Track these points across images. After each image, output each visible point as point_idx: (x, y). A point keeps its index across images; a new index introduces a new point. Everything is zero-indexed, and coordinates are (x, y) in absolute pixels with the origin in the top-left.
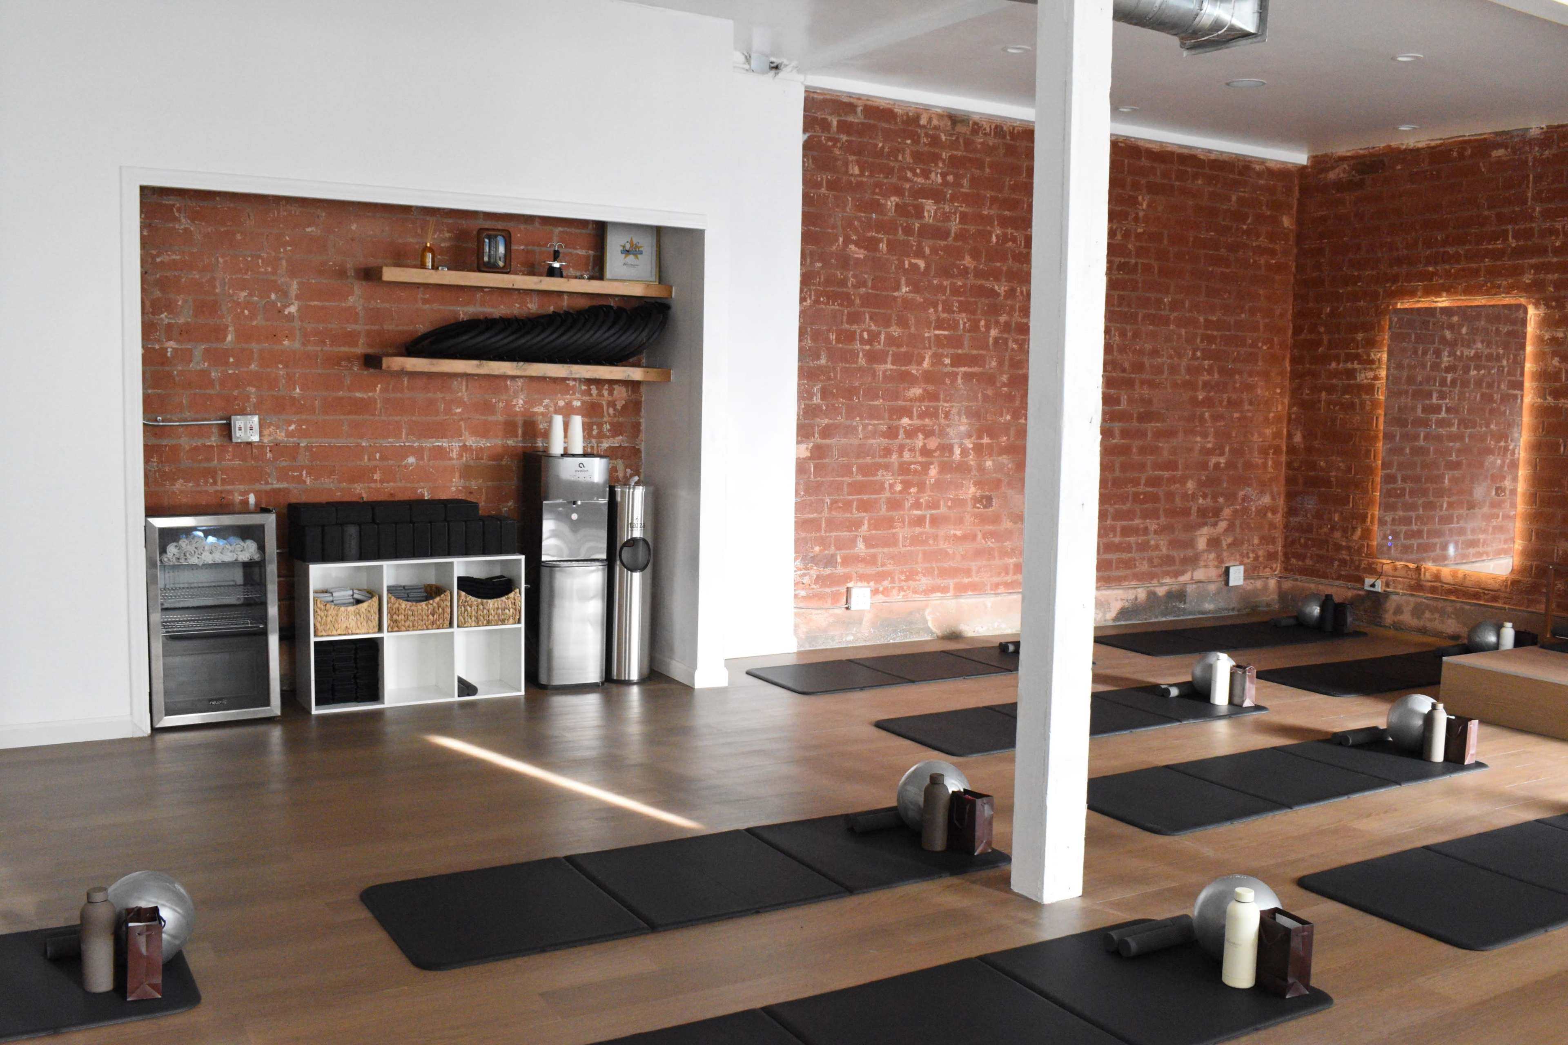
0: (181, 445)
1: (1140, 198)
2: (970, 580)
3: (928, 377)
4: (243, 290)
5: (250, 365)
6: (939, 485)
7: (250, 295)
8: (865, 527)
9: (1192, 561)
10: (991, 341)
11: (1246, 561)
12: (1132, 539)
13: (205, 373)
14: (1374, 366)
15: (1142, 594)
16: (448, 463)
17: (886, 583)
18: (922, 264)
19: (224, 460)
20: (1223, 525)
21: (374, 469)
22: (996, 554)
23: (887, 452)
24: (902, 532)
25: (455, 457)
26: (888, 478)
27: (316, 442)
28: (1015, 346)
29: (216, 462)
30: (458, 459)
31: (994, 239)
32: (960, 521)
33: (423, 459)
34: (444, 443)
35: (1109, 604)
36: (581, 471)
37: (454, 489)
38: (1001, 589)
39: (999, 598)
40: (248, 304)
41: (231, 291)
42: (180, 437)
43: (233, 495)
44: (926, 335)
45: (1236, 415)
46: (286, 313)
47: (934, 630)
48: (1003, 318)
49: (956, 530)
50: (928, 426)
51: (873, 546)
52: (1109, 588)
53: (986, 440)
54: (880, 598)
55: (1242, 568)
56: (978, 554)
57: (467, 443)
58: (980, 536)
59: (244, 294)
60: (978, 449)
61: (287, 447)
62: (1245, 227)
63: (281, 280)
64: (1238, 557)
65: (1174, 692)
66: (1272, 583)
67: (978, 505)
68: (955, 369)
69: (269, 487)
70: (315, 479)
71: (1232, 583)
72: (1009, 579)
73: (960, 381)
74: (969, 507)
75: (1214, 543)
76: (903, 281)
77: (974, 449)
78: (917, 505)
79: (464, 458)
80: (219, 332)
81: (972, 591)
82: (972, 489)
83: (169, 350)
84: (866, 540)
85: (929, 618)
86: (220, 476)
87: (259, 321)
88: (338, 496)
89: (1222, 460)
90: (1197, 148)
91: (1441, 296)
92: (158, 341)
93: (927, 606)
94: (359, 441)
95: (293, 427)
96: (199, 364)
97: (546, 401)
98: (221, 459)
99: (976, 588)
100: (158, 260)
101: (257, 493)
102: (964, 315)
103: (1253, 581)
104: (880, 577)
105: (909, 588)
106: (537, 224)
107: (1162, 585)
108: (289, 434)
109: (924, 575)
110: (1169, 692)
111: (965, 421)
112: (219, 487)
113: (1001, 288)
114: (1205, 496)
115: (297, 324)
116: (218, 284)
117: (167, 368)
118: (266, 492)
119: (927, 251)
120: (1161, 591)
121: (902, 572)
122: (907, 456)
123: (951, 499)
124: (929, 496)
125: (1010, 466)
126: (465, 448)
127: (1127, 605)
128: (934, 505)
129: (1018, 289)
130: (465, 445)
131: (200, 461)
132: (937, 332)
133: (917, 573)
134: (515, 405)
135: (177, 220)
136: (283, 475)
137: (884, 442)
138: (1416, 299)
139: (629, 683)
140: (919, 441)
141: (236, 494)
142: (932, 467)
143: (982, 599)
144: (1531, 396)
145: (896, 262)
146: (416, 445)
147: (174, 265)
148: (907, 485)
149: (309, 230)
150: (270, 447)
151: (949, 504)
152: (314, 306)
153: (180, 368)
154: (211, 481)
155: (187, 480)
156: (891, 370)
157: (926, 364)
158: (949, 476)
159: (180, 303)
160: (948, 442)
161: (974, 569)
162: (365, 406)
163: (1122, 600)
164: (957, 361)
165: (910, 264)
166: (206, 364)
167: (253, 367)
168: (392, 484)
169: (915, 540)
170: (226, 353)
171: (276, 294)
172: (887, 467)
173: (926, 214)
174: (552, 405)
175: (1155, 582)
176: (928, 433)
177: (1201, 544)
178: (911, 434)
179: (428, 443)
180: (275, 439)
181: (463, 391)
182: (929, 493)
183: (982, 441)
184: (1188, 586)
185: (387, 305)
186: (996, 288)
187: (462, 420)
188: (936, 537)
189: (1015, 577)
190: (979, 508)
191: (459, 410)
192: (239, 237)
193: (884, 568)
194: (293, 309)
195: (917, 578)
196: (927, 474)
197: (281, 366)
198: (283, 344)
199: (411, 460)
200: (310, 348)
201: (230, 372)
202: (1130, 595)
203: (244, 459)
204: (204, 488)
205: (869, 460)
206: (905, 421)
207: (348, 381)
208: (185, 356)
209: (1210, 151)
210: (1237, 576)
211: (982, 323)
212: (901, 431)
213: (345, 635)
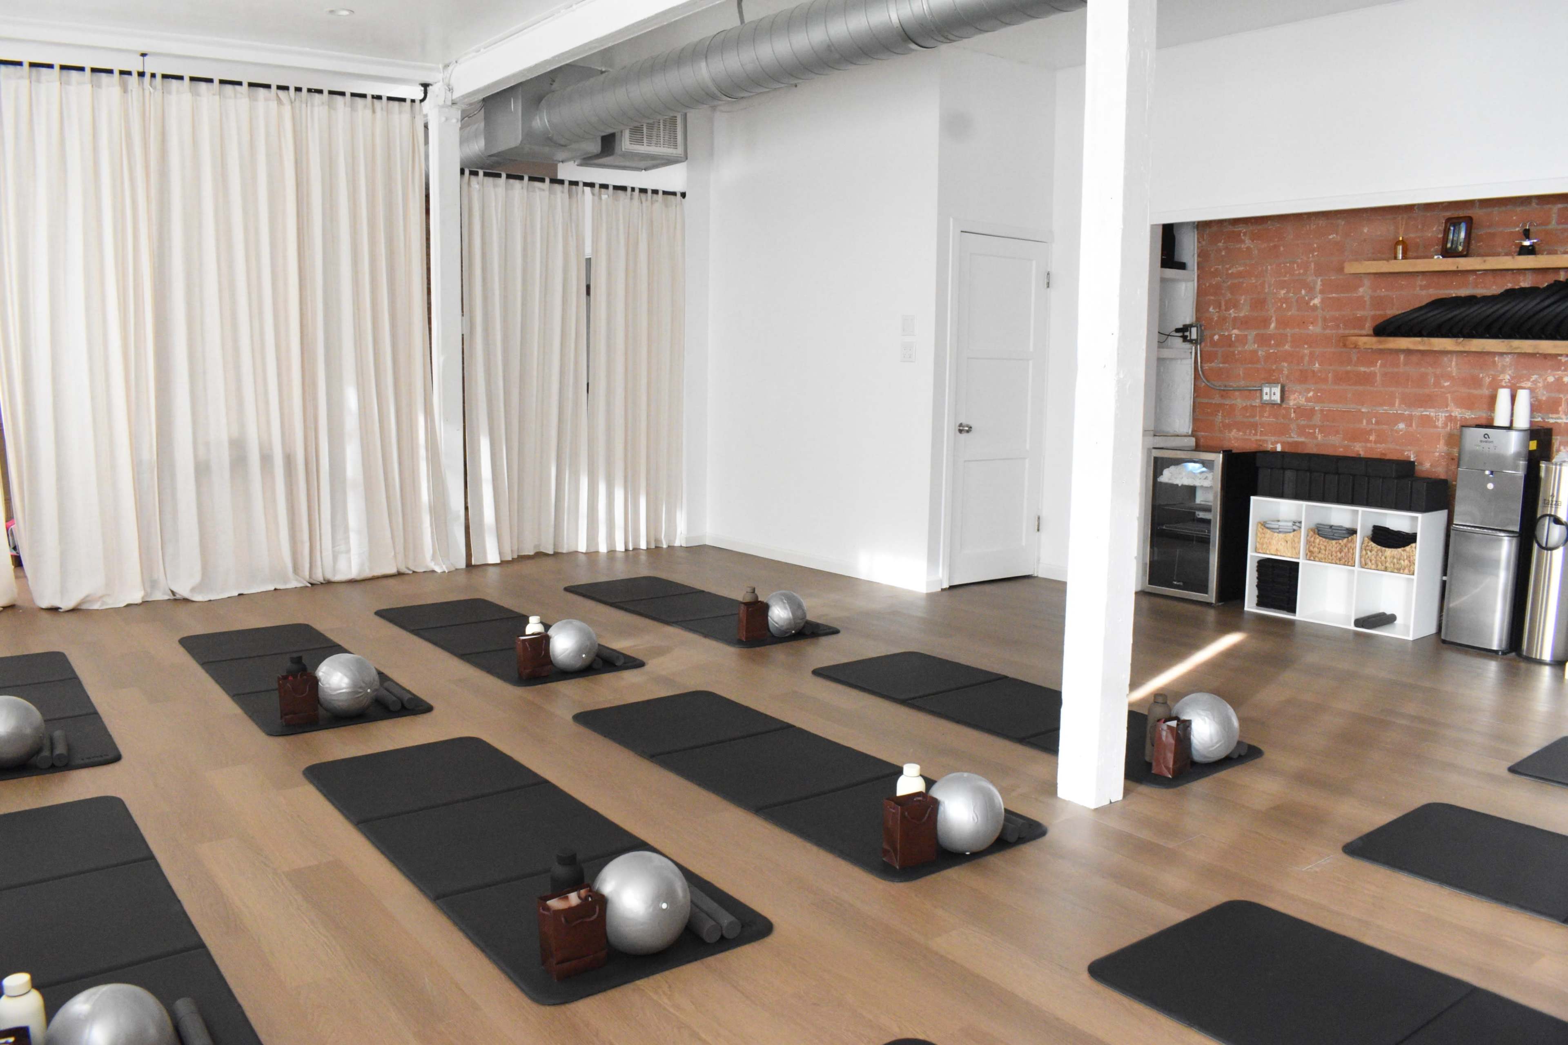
0: (1236, 405)
4: (1283, 289)
5: (1285, 346)
7: (1288, 292)
13: (1255, 352)
16: (1432, 430)
19: (1263, 417)
21: (1369, 432)
25: (1440, 425)
27: (1327, 406)
29: (1257, 418)
30: (1443, 428)
33: (1411, 425)
34: (1431, 412)
36: (1486, 442)
37: (1437, 454)
40: (1286, 300)
41: (1275, 291)
42: (1236, 399)
43: (1267, 443)
46: (1311, 304)
57: (1453, 414)
59: (1283, 292)
61: (1306, 409)
63: (1310, 279)
69: (1290, 440)
70: (1324, 436)
79: (1449, 428)
80: (1266, 322)
83: (1234, 336)
86: (1260, 429)
87: (1293, 312)
88: (1340, 452)
92: (1227, 330)
94: (1359, 407)
95: (1311, 394)
96: (1251, 346)
97: (1534, 377)
98: (1261, 416)
100: (1230, 272)
101: (1283, 444)
106: (1534, 205)
108: (1308, 400)
112: (1258, 437)
115: (1319, 312)
116: (1267, 286)
117: (1231, 349)
118: (1288, 443)
126: (1450, 418)
130: (1451, 416)
131: (1247, 417)
134: (1501, 380)
135: (1243, 242)
136: (1301, 431)
139: (1541, 663)
141: (1269, 443)
146: (1406, 413)
147: (1240, 275)
149: (1331, 237)
150: (1294, 409)
152: (1333, 297)
153: (1240, 349)
154: (1253, 432)
155: (1239, 430)
159: (1242, 302)
162: (1367, 379)
166: (1256, 345)
167: (1287, 347)
168: (1384, 445)
170: (1271, 337)
171: (1305, 290)
174: (1541, 380)
179: (1417, 412)
180: (1299, 403)
181: (1453, 366)
185: (1390, 293)
187: (1449, 392)
191: (1447, 384)
192: (1282, 249)
194: (1316, 301)
197: (1306, 346)
198: (1308, 329)
199: (1401, 426)
200: (1328, 331)
201: (1271, 351)
203: (1276, 416)
204: (1250, 437)
207: (1354, 358)
208: (1242, 340)
213: (1275, 555)
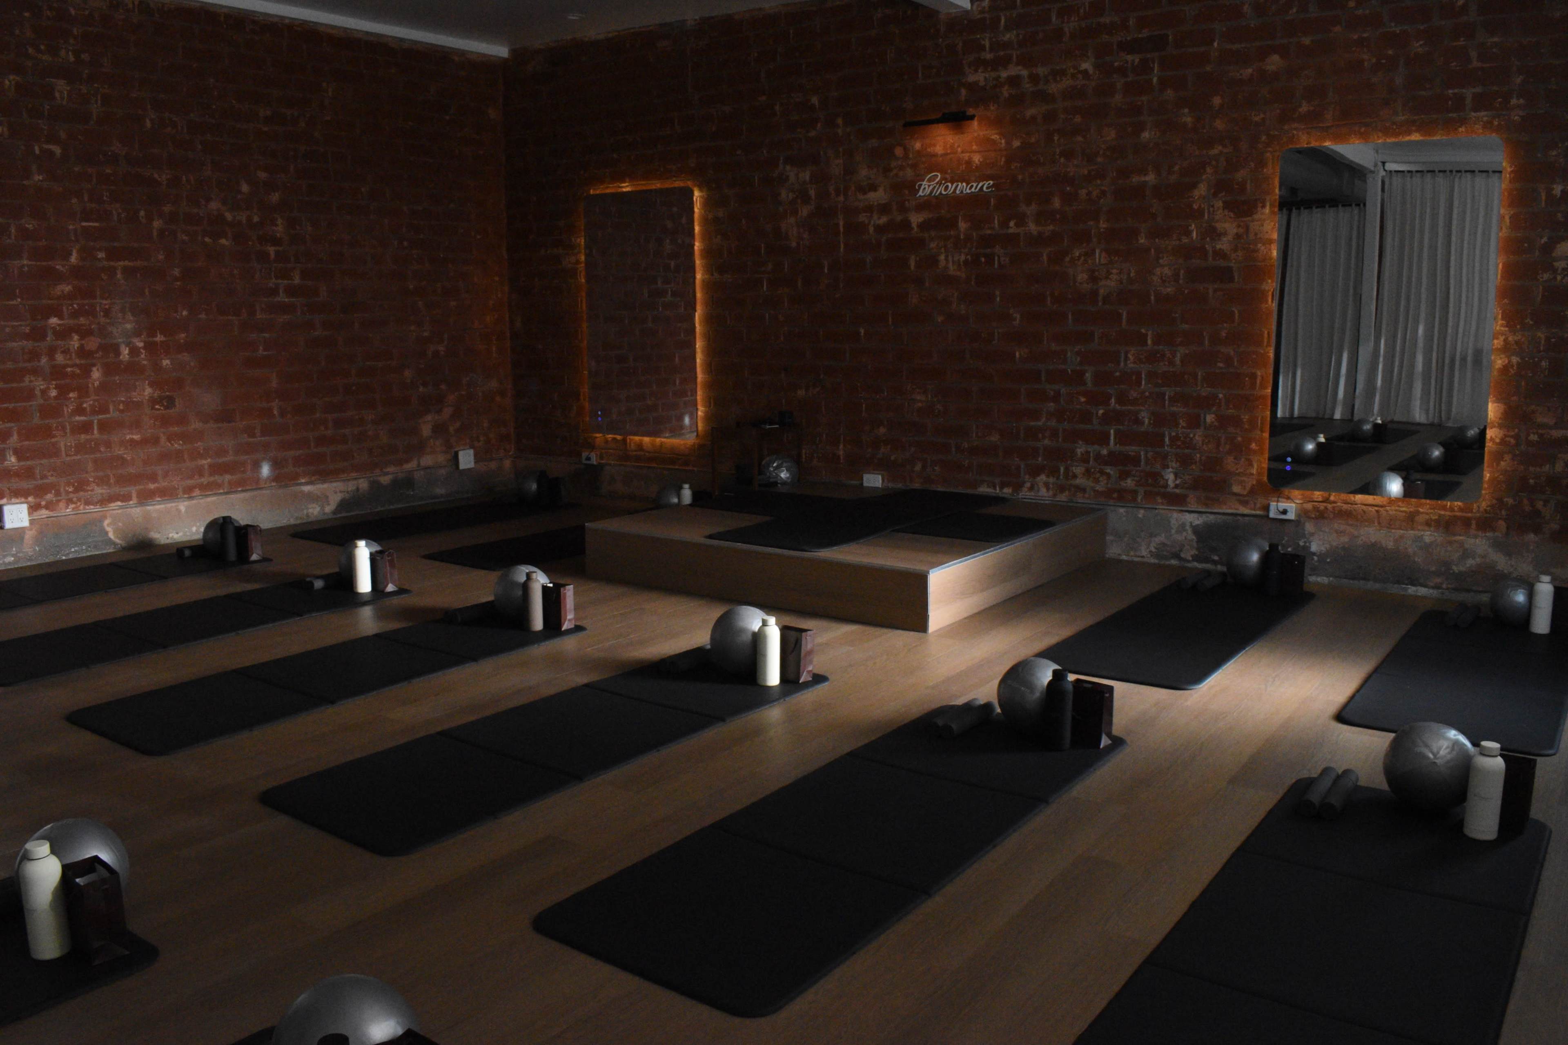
1: (324, 84)
2: (156, 485)
3: (77, 272)
6: (104, 387)
8: (15, 437)
9: (420, 448)
10: (155, 234)
11: (476, 444)
12: (347, 431)
14: (576, 251)
15: (364, 484)
17: (49, 496)
18: (57, 150)
20: (447, 412)
22: (186, 456)
23: (34, 355)
24: (65, 442)
26: (40, 384)
28: (185, 238)
31: (148, 124)
32: (137, 425)
35: (327, 497)
38: (197, 492)
39: (194, 502)
44: (71, 227)
45: (453, 304)
47: (118, 541)
48: (167, 209)
49: (132, 434)
50: (82, 325)
51: (27, 459)
52: (324, 482)
53: (159, 338)
54: (44, 513)
55: (471, 452)
56: (164, 457)
58: (163, 439)
60: (150, 347)
62: (447, 118)
64: (468, 441)
65: (319, 584)
66: (507, 463)
67: (157, 407)
68: (112, 263)
71: (462, 466)
72: (204, 480)
73: (119, 276)
74: (147, 411)
75: (439, 429)
76: (34, 168)
77: (145, 348)
78: (80, 411)
81: (160, 496)
82: (148, 391)
84: (16, 452)
85: (109, 529)
89: (441, 348)
90: (388, 36)
91: (625, 182)
93: (105, 517)
99: (168, 494)
102: (118, 205)
103: (486, 463)
104: (40, 491)
105: (79, 500)
107: (387, 474)
109: (98, 485)
110: (312, 584)
111: (131, 318)
113: (163, 177)
114: (425, 384)
119: (63, 135)
120: (385, 480)
121: (69, 484)
122: (60, 358)
123: (123, 402)
124: (94, 401)
125: (192, 364)
127: (347, 496)
128: (104, 410)
129: (184, 178)
132: (84, 224)
133: (88, 483)
137: (29, 344)
138: (606, 185)
140: (75, 342)
142: (94, 369)
143: (173, 505)
144: (701, 272)
145: (23, 147)
148: (63, 391)
151: (121, 407)
156: (28, 266)
157: (74, 259)
158: (117, 378)
160: (115, 341)
161: (160, 472)
163: (341, 492)
164: (113, 254)
165: (41, 150)
169: (80, 448)
172: (35, 372)
173: (57, 95)
175: (377, 471)
176: (85, 333)
177: (426, 430)
178: (63, 334)
182: (93, 397)
183: (155, 339)
184: (415, 473)
186: (156, 176)
188: (108, 445)
189: (212, 479)
190: (159, 409)
193: (45, 481)
195: (89, 488)
196: (89, 376)
202: (351, 486)
205: (10, 365)
206: (54, 321)
209: (402, 40)
210: (467, 459)
211: (142, 213)
212: (50, 333)
